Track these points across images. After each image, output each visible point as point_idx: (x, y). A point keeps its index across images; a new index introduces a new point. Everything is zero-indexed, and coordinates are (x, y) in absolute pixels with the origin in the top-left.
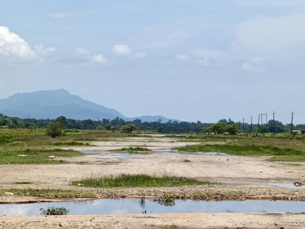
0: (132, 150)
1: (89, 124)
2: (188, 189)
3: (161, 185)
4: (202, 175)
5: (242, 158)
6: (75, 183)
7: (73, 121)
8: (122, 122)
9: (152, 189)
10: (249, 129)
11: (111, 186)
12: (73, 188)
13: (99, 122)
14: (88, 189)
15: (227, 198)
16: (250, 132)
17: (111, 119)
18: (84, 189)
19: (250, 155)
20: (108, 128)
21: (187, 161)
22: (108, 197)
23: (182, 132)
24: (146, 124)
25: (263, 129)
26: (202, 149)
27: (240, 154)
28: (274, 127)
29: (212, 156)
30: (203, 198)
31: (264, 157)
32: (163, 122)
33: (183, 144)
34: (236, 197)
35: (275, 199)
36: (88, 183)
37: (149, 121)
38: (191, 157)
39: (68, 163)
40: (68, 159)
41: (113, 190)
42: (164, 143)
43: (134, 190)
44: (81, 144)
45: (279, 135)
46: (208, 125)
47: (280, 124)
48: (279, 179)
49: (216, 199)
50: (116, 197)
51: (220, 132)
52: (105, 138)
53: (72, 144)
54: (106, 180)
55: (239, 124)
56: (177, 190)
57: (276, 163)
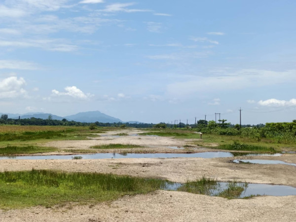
0: (121, 135)
1: (108, 125)
2: (134, 149)
3: (125, 148)
4: (143, 144)
5: (163, 137)
6: (91, 147)
7: (102, 123)
8: (121, 124)
9: (119, 149)
10: (171, 126)
11: (105, 148)
12: (90, 149)
13: (112, 124)
14: (95, 149)
15: (148, 153)
16: (171, 127)
17: (117, 122)
18: (93, 149)
19: (166, 136)
20: (115, 126)
21: (140, 139)
22: (102, 152)
23: (144, 127)
24: (131, 124)
25: (176, 126)
26: (149, 134)
27: (162, 136)
28: (181, 125)
29: (152, 137)
30: (139, 153)
31: (173, 137)
32: (138, 123)
33: (142, 132)
34: (151, 152)
35: (167, 153)
36: (96, 147)
37: (132, 123)
38: (142, 137)
39: (93, 139)
40: (93, 138)
41: (104, 150)
42: (136, 131)
43: (112, 150)
44: (102, 132)
45: (182, 128)
46: (155, 124)
47: (184, 124)
48: (172, 145)
49: (144, 153)
50: (105, 152)
51: (159, 127)
52: (112, 129)
53: (98, 132)
54: (103, 146)
55: (167, 124)
56: (129, 150)
57: (175, 139)
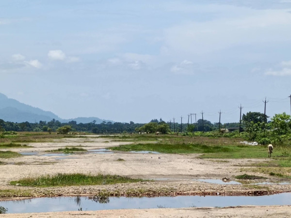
0: (67, 151)
1: (26, 127)
2: (122, 187)
3: (96, 184)
4: (135, 173)
5: (173, 156)
6: (13, 183)
7: (11, 124)
8: (59, 124)
9: (87, 187)
10: (180, 128)
11: (48, 185)
12: (11, 188)
13: (35, 125)
14: (26, 188)
15: (159, 194)
16: (181, 131)
17: (48, 121)
18: (22, 188)
19: (181, 153)
20: (45, 130)
21: (120, 160)
22: (46, 195)
23: (115, 132)
24: (81, 125)
25: (192, 128)
26: (135, 148)
27: (171, 152)
28: (203, 126)
29: (144, 155)
30: (136, 195)
31: (194, 155)
32: (97, 123)
33: (117, 144)
34: (167, 193)
35: (205, 194)
36: (26, 182)
37: (84, 122)
38: (124, 156)
39: (7, 164)
40: (6, 160)
41: (50, 189)
42: (99, 143)
43: (70, 189)
44: (19, 146)
45: (208, 133)
46: (141, 125)
47: (209, 123)
48: (208, 176)
49: (149, 195)
50: (53, 195)
51: (152, 132)
52: (42, 139)
53: (10, 146)
54: (43, 179)
55: (170, 123)
56: (111, 188)
57: (205, 161)
